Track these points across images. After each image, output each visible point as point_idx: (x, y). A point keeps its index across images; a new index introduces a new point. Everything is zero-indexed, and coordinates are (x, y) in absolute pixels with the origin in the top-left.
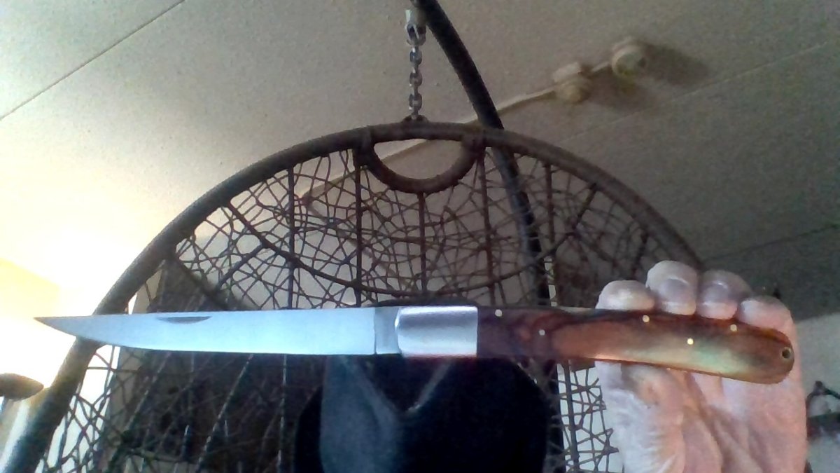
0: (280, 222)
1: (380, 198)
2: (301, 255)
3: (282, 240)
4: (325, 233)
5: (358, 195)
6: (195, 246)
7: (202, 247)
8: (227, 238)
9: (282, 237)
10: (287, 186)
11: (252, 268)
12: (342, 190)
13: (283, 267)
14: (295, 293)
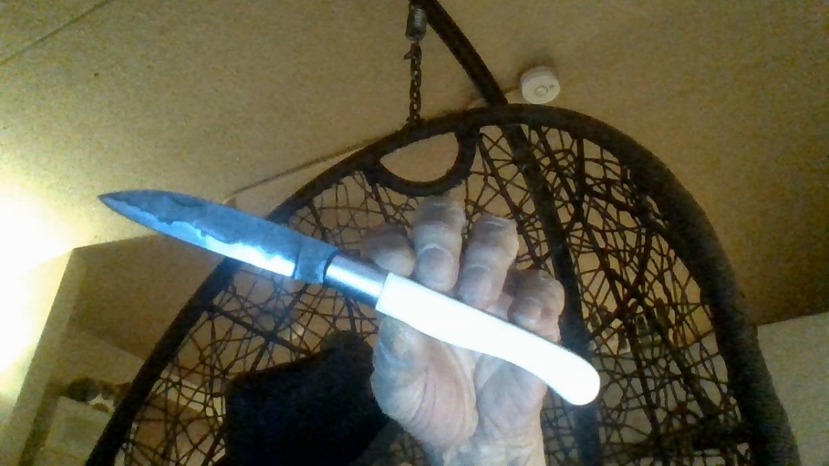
1: (404, 210)
5: (383, 212)
6: (238, 297)
7: (245, 296)
12: (367, 211)
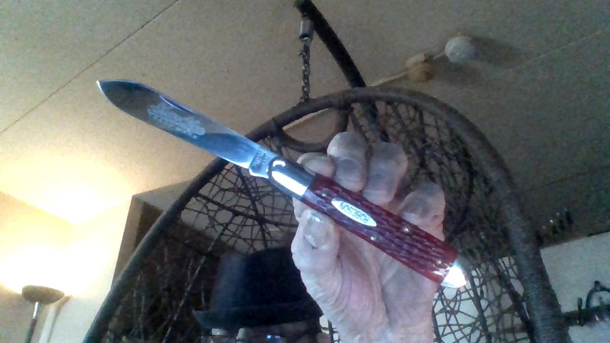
0: (240, 197)
2: (265, 215)
3: (248, 208)
4: (273, 196)
8: (208, 216)
9: (247, 206)
10: (236, 172)
11: (232, 232)
13: (253, 226)
14: (268, 240)
